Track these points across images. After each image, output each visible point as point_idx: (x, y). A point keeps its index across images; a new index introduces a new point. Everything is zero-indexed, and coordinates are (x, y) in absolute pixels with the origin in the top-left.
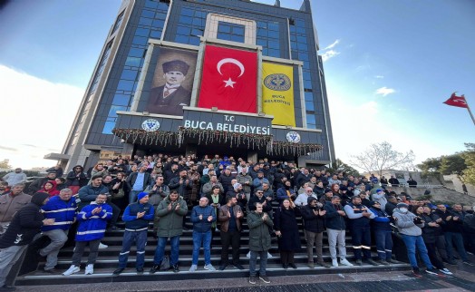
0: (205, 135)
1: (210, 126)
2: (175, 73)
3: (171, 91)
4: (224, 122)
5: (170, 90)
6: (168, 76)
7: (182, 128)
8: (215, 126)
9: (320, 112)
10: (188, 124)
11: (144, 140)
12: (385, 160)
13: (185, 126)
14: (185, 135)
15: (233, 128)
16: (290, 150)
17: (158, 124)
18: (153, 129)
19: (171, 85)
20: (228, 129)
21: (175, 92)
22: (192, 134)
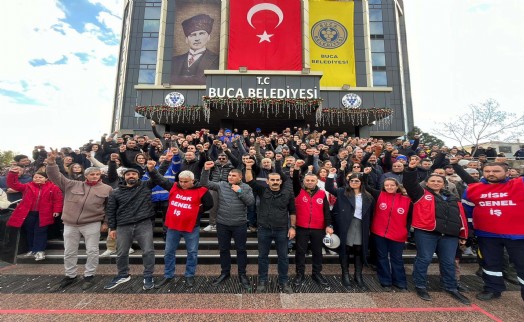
0: (235, 105)
1: (240, 93)
2: (198, 32)
3: (196, 58)
4: (256, 86)
5: (195, 56)
6: (191, 39)
7: (206, 98)
8: (246, 93)
9: (394, 68)
10: (213, 93)
11: (170, 117)
12: (486, 125)
13: (210, 96)
14: (211, 107)
15: (268, 94)
16: (347, 118)
17: (182, 97)
18: (179, 104)
19: (195, 50)
20: (262, 95)
21: (201, 58)
22: (219, 105)
